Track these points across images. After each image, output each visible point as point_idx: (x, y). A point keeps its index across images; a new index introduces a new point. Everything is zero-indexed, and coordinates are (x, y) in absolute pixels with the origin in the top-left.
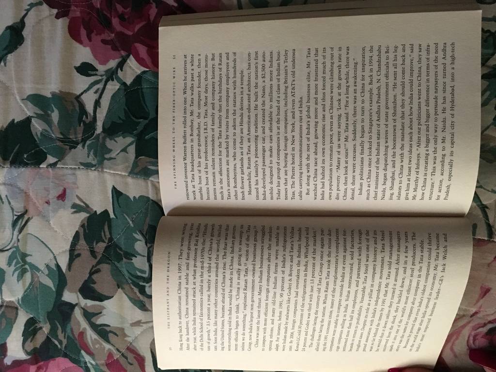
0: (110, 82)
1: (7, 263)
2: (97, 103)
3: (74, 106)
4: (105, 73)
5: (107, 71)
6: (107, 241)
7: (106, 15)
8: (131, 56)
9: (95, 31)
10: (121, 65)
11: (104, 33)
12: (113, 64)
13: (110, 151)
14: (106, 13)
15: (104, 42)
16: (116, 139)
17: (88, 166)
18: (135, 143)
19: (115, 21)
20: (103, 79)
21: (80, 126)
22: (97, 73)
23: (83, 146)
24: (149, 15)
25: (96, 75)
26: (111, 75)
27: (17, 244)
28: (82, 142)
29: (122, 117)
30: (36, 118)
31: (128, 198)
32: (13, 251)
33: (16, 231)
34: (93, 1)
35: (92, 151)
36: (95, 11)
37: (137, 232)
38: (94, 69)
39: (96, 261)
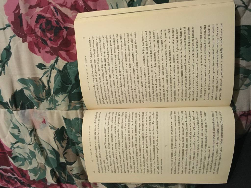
0: (53, 71)
1: (34, 149)
2: (49, 81)
3: (39, 83)
4: (49, 67)
6: (67, 139)
7: (44, 39)
8: (59, 57)
9: (41, 48)
10: (56, 62)
11: (46, 48)
12: (52, 62)
13: (57, 102)
14: (43, 38)
15: (47, 52)
16: (59, 96)
17: (50, 109)
18: (68, 96)
19: (48, 42)
20: (49, 70)
21: (44, 92)
22: (46, 67)
23: (47, 101)
24: (63, 35)
25: (46, 68)
26: (53, 67)
27: (35, 142)
28: (46, 99)
29: (60, 86)
30: (25, 89)
31: (70, 120)
32: (34, 145)
33: (32, 136)
34: (37, 33)
35: (51, 102)
36: (39, 38)
37: (78, 133)
38: (45, 66)
39: (64, 149)
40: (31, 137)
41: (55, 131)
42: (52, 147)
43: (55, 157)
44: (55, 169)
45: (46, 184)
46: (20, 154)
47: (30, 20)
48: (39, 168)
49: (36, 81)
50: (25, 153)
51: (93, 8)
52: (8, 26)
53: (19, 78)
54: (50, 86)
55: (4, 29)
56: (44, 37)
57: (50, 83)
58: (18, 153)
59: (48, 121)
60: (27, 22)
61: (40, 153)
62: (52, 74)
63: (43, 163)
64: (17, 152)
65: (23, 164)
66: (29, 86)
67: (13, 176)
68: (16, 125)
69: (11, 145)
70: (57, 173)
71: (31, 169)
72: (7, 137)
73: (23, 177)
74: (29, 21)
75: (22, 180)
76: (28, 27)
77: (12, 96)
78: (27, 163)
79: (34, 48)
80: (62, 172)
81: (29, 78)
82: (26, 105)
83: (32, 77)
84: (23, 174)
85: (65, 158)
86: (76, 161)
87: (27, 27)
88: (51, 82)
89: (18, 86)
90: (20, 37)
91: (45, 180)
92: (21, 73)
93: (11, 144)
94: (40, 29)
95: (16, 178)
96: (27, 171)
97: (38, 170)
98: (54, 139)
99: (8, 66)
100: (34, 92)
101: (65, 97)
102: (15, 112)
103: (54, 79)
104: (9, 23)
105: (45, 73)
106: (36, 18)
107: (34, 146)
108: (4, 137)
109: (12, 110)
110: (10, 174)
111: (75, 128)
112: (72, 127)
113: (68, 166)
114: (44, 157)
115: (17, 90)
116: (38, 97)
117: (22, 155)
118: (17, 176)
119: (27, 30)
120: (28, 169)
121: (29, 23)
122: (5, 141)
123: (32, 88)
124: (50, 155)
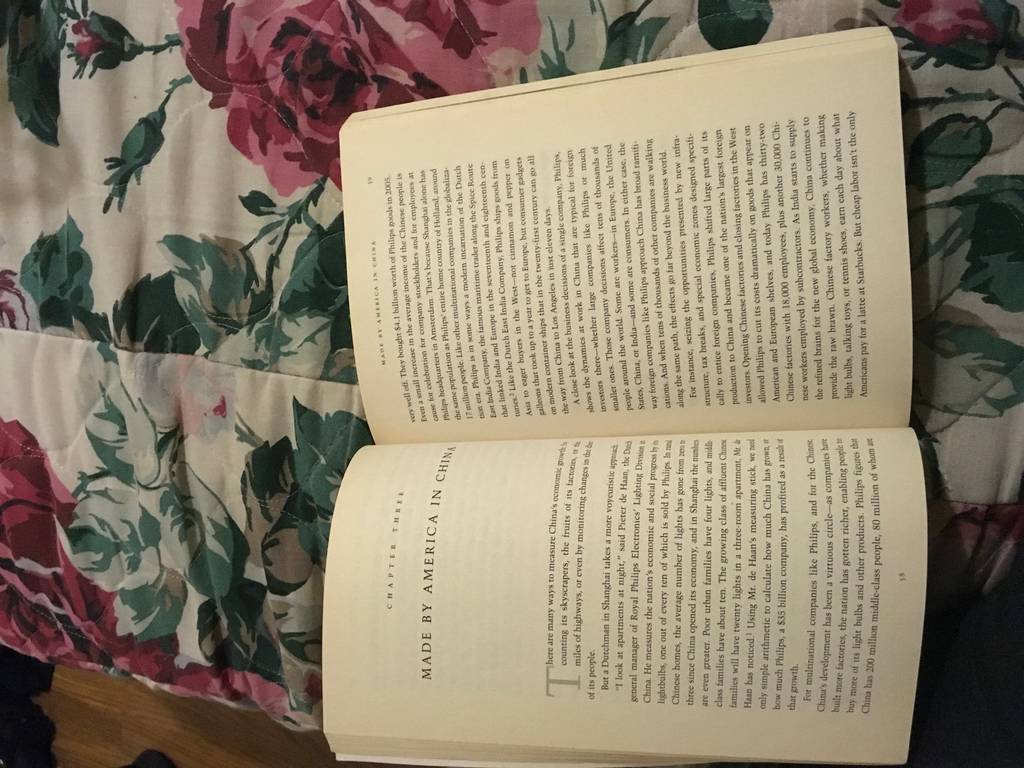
0: (295, 227)
1: (159, 509)
2: (273, 262)
3: (237, 261)
4: (286, 211)
5: (289, 208)
6: (288, 489)
7: (288, 108)
8: (329, 180)
9: (273, 136)
10: (314, 197)
11: (289, 142)
12: (301, 193)
13: (288, 340)
14: (288, 104)
15: (289, 156)
16: (298, 320)
17: (254, 365)
18: (329, 329)
19: (302, 120)
20: (284, 220)
21: (246, 298)
23: (249, 332)
24: (365, 105)
25: (273, 213)
26: (298, 213)
27: (171, 480)
28: (247, 324)
29: (309, 283)
30: (181, 275)
31: (316, 416)
32: (165, 492)
33: (164, 458)
34: (270, 83)
35: (264, 340)
36: (273, 101)
37: (334, 473)
38: (270, 203)
39: (272, 525)
40: (160, 458)
41: (253, 449)
42: (228, 515)
43: (228, 555)
44: (218, 604)
45: (173, 658)
46: (102, 523)
47: (255, 32)
48: (160, 586)
49: (225, 253)
50: (124, 521)
51: (483, 26)
52: (173, 42)
53: (168, 233)
54: (273, 278)
55: (157, 49)
56: (289, 102)
57: (278, 267)
58: (96, 518)
59: (238, 407)
60: (245, 39)
61: (177, 528)
62: (290, 239)
63: (180, 571)
64: (95, 513)
65: (103, 566)
66: (198, 267)
67: (53, 609)
68: (118, 407)
69: (80, 482)
70: (224, 622)
71: (131, 588)
72: (71, 448)
73: (90, 618)
74: (252, 35)
75: (83, 630)
76: (243, 57)
77: (127, 293)
78: (120, 562)
79: (246, 134)
80: (243, 623)
81: (205, 240)
82: (169, 337)
83: (216, 237)
84: (95, 604)
85: (267, 562)
86: (304, 583)
87: (242, 53)
88: (282, 264)
89: (158, 263)
90: (208, 89)
91: (171, 643)
92: (181, 219)
93: (79, 478)
94: (283, 71)
95: (64, 619)
96: (111, 596)
97: (155, 596)
98: (240, 484)
99: (139, 184)
100: (210, 290)
101: (319, 330)
102: (123, 356)
103: (293, 256)
104: (178, 32)
105: (265, 231)
106: (279, 28)
107: (161, 499)
108: (61, 445)
109: (116, 346)
110: (44, 599)
111: (328, 453)
112: (317, 446)
113: (270, 597)
114: (190, 546)
115: (150, 275)
116: (220, 313)
117: (109, 526)
118: (67, 611)
119: (237, 64)
120: (120, 586)
121: (250, 45)
122: (62, 460)
123: (206, 276)
124: (212, 544)
